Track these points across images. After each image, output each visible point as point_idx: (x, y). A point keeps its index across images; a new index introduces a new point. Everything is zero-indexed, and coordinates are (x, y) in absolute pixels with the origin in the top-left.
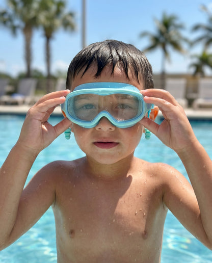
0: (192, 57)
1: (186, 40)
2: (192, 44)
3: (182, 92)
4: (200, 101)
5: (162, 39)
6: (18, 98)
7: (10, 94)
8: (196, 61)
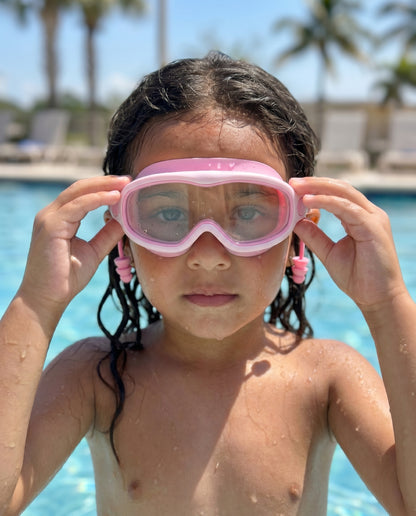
0: (379, 68)
1: (366, 34)
2: (378, 42)
3: (356, 138)
4: (393, 156)
5: (319, 32)
6: (32, 149)
7: (17, 140)
8: (386, 75)
